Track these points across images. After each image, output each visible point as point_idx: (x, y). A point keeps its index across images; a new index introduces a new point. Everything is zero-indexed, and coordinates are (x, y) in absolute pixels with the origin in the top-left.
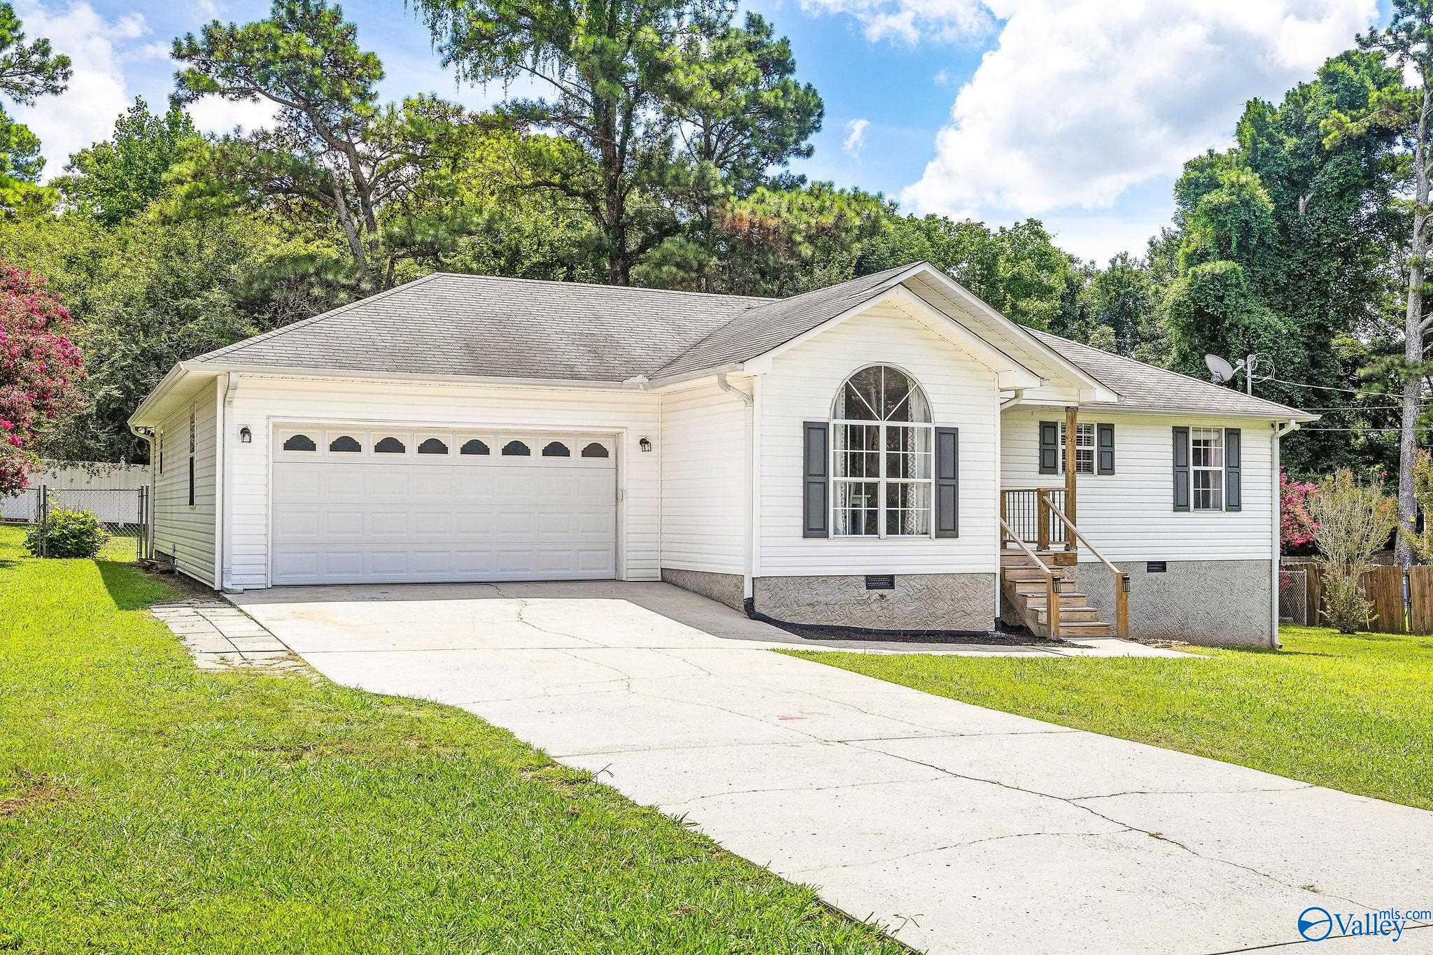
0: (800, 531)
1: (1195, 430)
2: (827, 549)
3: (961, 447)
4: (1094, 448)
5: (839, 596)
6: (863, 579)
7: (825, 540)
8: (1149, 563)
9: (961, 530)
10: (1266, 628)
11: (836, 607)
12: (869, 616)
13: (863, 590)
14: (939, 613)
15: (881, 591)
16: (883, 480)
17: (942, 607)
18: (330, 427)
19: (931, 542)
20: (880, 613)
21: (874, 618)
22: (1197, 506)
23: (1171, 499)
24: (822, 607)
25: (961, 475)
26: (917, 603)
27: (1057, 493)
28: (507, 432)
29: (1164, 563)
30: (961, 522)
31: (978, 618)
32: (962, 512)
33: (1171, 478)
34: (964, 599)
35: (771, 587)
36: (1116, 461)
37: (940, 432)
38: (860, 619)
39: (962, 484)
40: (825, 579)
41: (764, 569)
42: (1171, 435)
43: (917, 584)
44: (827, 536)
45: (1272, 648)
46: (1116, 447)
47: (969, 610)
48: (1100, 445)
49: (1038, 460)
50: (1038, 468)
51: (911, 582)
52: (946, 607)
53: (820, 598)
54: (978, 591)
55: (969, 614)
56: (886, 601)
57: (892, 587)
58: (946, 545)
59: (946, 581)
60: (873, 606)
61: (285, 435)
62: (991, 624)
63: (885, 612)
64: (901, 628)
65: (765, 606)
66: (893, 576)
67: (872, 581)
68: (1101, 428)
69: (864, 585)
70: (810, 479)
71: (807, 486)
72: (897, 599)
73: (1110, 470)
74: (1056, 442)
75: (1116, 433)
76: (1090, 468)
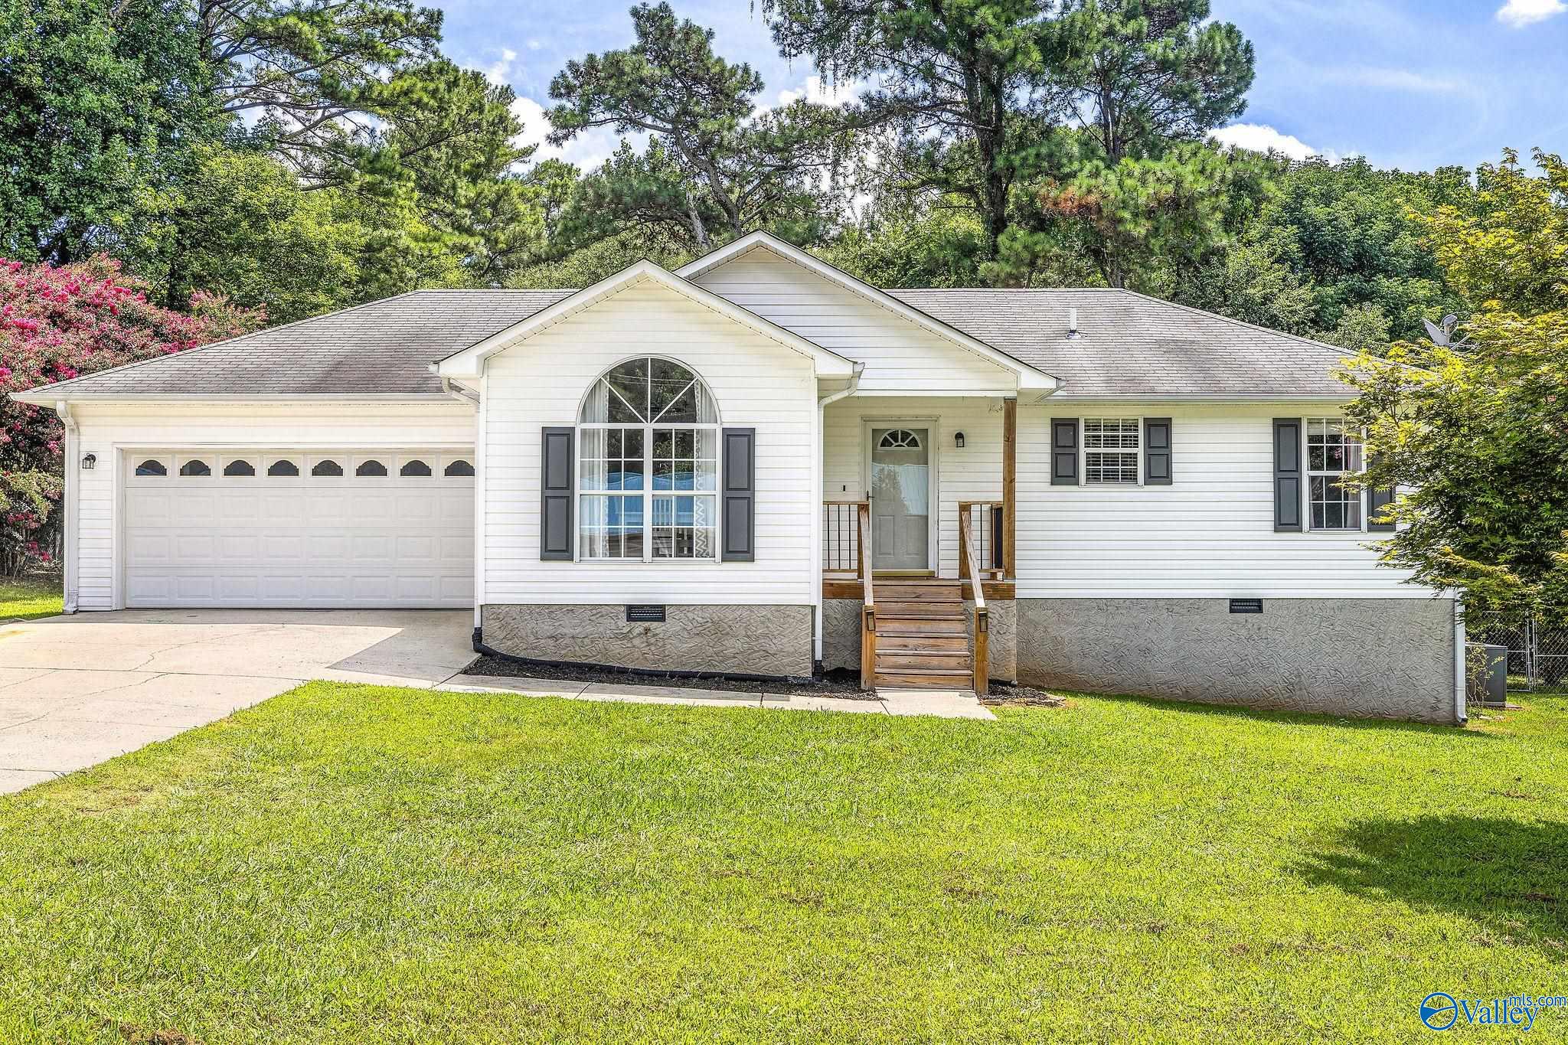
0: (537, 552)
1: (1310, 422)
2: (574, 573)
3: (759, 451)
4: (1140, 451)
5: (589, 629)
6: (623, 609)
7: (569, 563)
8: (1233, 601)
9: (758, 553)
10: (1445, 695)
11: (587, 640)
12: (633, 652)
13: (623, 622)
14: (729, 652)
15: (647, 624)
16: (648, 493)
17: (733, 646)
18: (182, 452)
19: (715, 567)
20: (646, 650)
21: (637, 656)
22: (1317, 523)
23: (1271, 516)
24: (568, 641)
25: (759, 485)
26: (698, 640)
28: (360, 452)
29: (1259, 601)
30: (759, 542)
31: (786, 661)
32: (759, 531)
33: (1271, 487)
34: (765, 636)
35: (501, 617)
36: (1175, 467)
37: (729, 435)
38: (619, 654)
39: (759, 497)
40: (571, 609)
41: (492, 595)
42: (1271, 430)
43: (697, 616)
44: (571, 559)
45: (1454, 725)
46: (1175, 448)
47: (773, 649)
48: (1148, 445)
49: (1047, 468)
50: (1048, 477)
51: (689, 614)
52: (738, 645)
53: (565, 631)
54: (785, 626)
55: (773, 655)
56: (654, 635)
57: (663, 619)
58: (737, 570)
59: (739, 613)
60: (636, 642)
61: (137, 461)
62: (806, 668)
63: (653, 648)
64: (673, 668)
65: (494, 638)
66: (663, 607)
67: (635, 612)
68: (1151, 424)
69: (624, 616)
70: (550, 493)
71: (545, 501)
72: (668, 634)
73: (1166, 478)
74: (1075, 445)
75: (1175, 430)
76: (1130, 477)
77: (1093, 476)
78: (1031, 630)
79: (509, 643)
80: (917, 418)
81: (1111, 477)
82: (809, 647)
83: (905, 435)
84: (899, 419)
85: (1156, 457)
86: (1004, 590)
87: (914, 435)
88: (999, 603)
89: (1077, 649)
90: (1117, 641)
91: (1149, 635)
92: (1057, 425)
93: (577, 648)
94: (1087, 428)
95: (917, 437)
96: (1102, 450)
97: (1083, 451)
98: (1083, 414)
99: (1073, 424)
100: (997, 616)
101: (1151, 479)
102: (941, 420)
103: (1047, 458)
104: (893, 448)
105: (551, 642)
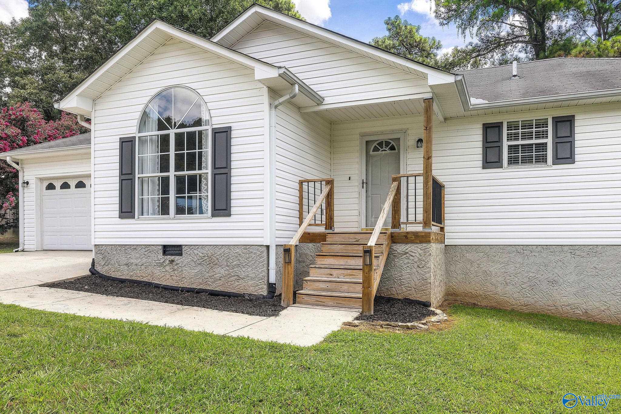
0: (117, 213)
2: (135, 226)
3: (233, 142)
4: (549, 141)
5: (144, 260)
6: (160, 247)
7: (133, 220)
9: (233, 211)
11: (143, 267)
12: (165, 275)
13: (161, 256)
14: (217, 276)
15: (172, 257)
16: (172, 174)
17: (220, 271)
19: (208, 221)
20: (172, 274)
21: (168, 277)
24: (134, 267)
25: (233, 165)
26: (199, 267)
27: (412, 179)
30: (233, 203)
31: (250, 283)
32: (233, 195)
34: (238, 266)
35: (103, 252)
36: (576, 150)
37: (216, 132)
38: (159, 276)
39: (233, 173)
40: (135, 247)
41: (98, 240)
43: (200, 252)
44: (134, 218)
46: (577, 137)
47: (243, 275)
48: (556, 136)
49: (480, 157)
50: (480, 164)
51: (195, 251)
52: (222, 271)
53: (132, 261)
54: (250, 259)
55: (243, 279)
56: (177, 264)
57: (181, 254)
58: (220, 222)
59: (222, 250)
60: (168, 268)
61: (46, 184)
62: (262, 288)
63: (176, 273)
64: (186, 285)
65: (100, 265)
66: (180, 246)
67: (167, 249)
68: (557, 121)
69: (161, 252)
70: (124, 177)
71: (121, 181)
72: (184, 264)
73: (570, 159)
74: (500, 140)
75: (577, 123)
76: (542, 159)
77: (513, 161)
78: (469, 266)
79: (106, 268)
80: (393, 132)
81: (527, 160)
82: (265, 274)
83: (387, 143)
84: (382, 133)
85: (561, 144)
86: (422, 237)
87: (393, 143)
88: (419, 246)
89: (500, 279)
90: (531, 274)
91: (556, 271)
92: (487, 127)
93: (138, 272)
94: (509, 128)
95: (394, 144)
96: (520, 142)
97: (506, 144)
98: (505, 120)
99: (498, 126)
100: (418, 255)
101: (558, 160)
102: (409, 132)
103: (480, 151)
104: (380, 152)
105: (126, 268)
